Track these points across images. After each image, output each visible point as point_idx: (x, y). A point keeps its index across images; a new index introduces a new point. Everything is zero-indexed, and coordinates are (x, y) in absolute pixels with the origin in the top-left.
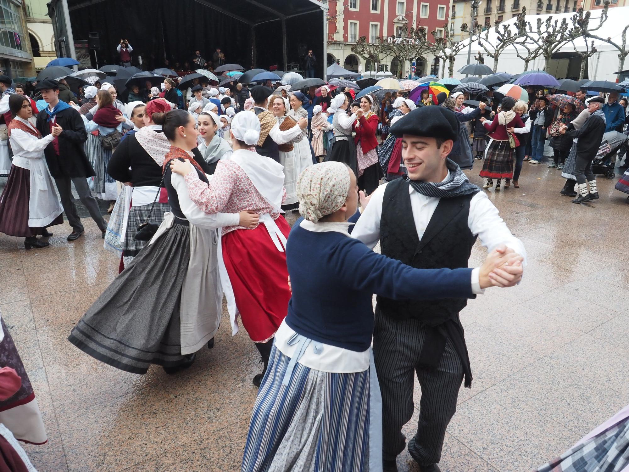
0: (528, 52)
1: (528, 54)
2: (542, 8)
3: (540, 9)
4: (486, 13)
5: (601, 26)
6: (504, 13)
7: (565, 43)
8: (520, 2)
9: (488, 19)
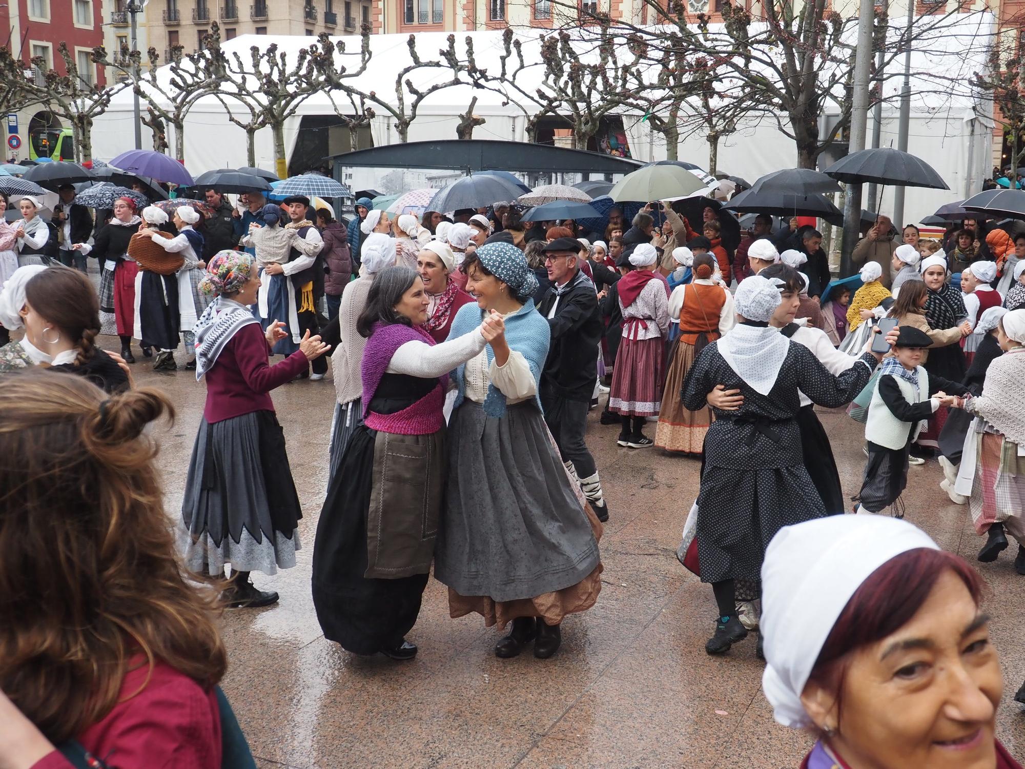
0: (249, 111)
1: (251, 117)
2: (315, 19)
3: (311, 21)
4: (168, 22)
5: (364, 68)
6: (236, 22)
7: (303, 99)
8: (267, 3)
9: (173, 35)
